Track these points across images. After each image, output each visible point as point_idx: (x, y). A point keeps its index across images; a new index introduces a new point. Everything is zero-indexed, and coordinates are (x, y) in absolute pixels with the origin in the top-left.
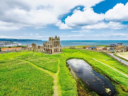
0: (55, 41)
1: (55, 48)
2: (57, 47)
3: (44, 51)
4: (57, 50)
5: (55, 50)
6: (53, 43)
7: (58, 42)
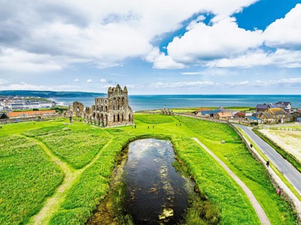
0: (115, 96)
1: (116, 112)
2: (122, 110)
3: (92, 118)
4: (121, 117)
5: (116, 118)
6: (109, 101)
7: (123, 98)
